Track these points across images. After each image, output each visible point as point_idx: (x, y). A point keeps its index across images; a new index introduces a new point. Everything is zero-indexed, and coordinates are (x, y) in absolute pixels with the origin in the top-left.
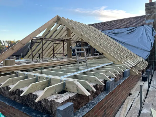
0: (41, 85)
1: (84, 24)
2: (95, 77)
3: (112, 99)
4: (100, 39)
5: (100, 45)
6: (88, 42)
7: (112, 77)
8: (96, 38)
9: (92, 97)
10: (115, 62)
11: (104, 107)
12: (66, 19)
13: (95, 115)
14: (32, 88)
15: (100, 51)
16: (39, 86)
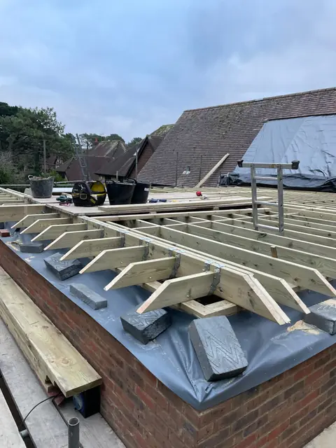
0: (154, 270)
2: (313, 269)
11: (330, 362)
13: (298, 381)
14: (133, 273)
16: (150, 270)
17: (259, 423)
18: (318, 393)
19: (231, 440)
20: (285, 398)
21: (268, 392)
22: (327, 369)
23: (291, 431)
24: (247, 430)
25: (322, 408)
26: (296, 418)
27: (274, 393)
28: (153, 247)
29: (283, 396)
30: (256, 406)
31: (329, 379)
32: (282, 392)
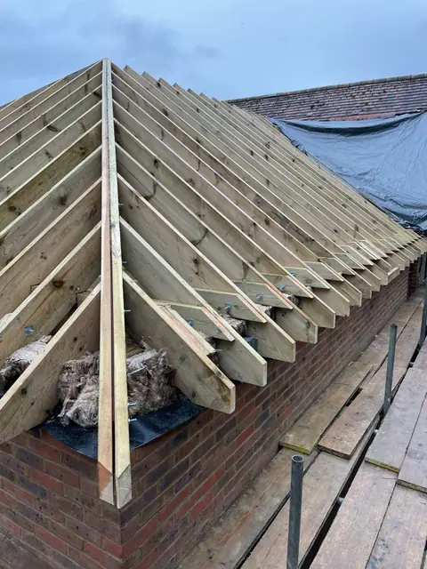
1: (211, 98)
3: (294, 370)
4: (266, 157)
5: (265, 182)
11: (261, 393)
12: (140, 74)
13: (230, 419)
17: (191, 474)
18: (251, 430)
19: (160, 500)
20: (218, 440)
21: (198, 436)
22: (258, 402)
23: (228, 477)
24: (178, 484)
25: (258, 445)
26: (232, 461)
27: (205, 436)
29: (215, 437)
30: (186, 454)
31: (262, 412)
32: (214, 433)
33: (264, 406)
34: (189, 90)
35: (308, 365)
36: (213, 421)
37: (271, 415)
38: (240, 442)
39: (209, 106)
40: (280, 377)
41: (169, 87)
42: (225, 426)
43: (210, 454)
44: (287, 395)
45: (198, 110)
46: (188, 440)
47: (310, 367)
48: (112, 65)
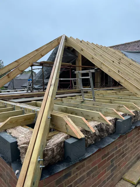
0: (23, 120)
1: (100, 45)
2: (98, 112)
3: (126, 146)
4: (119, 63)
5: (118, 71)
6: (101, 68)
7: (128, 115)
8: (113, 62)
9: (92, 141)
10: (137, 94)
11: (110, 155)
12: (75, 39)
13: (94, 167)
14: (10, 122)
15: (117, 79)
16: (21, 120)
18: (105, 172)
20: (87, 177)
21: (77, 174)
22: (109, 159)
25: (109, 178)
26: (95, 185)
27: (81, 174)
28: (26, 109)
29: (86, 175)
30: (70, 183)
31: (111, 164)
32: (85, 173)
33: (112, 161)
34: (92, 43)
35: (134, 144)
36: (85, 168)
37: (115, 165)
38: (99, 177)
39: (99, 48)
40: (119, 149)
41: (85, 42)
42: (92, 170)
43: (83, 182)
44: (123, 156)
45: (94, 49)
46: (72, 176)
47: (135, 144)
48: (66, 36)
